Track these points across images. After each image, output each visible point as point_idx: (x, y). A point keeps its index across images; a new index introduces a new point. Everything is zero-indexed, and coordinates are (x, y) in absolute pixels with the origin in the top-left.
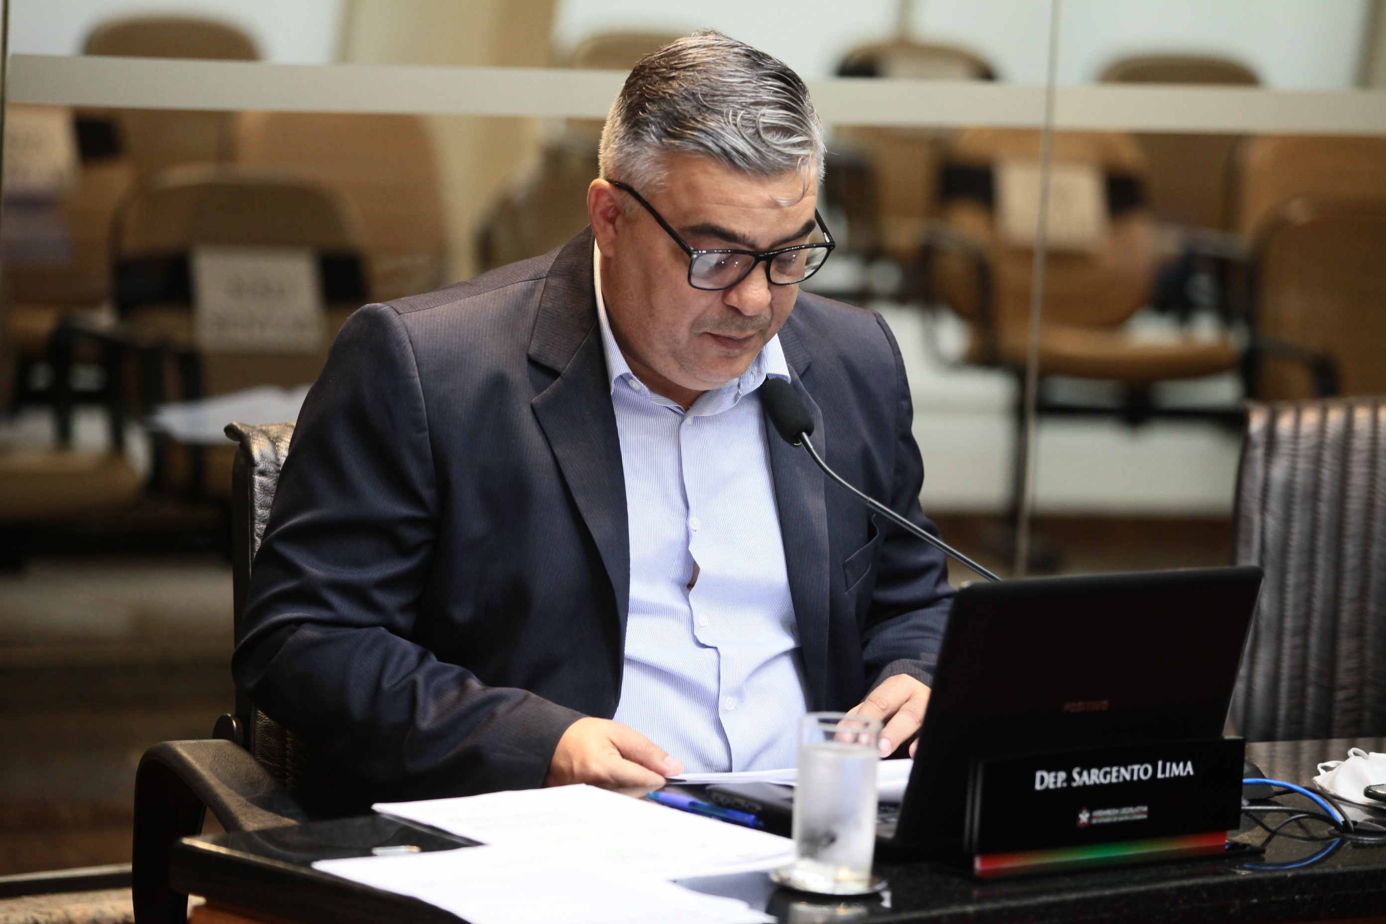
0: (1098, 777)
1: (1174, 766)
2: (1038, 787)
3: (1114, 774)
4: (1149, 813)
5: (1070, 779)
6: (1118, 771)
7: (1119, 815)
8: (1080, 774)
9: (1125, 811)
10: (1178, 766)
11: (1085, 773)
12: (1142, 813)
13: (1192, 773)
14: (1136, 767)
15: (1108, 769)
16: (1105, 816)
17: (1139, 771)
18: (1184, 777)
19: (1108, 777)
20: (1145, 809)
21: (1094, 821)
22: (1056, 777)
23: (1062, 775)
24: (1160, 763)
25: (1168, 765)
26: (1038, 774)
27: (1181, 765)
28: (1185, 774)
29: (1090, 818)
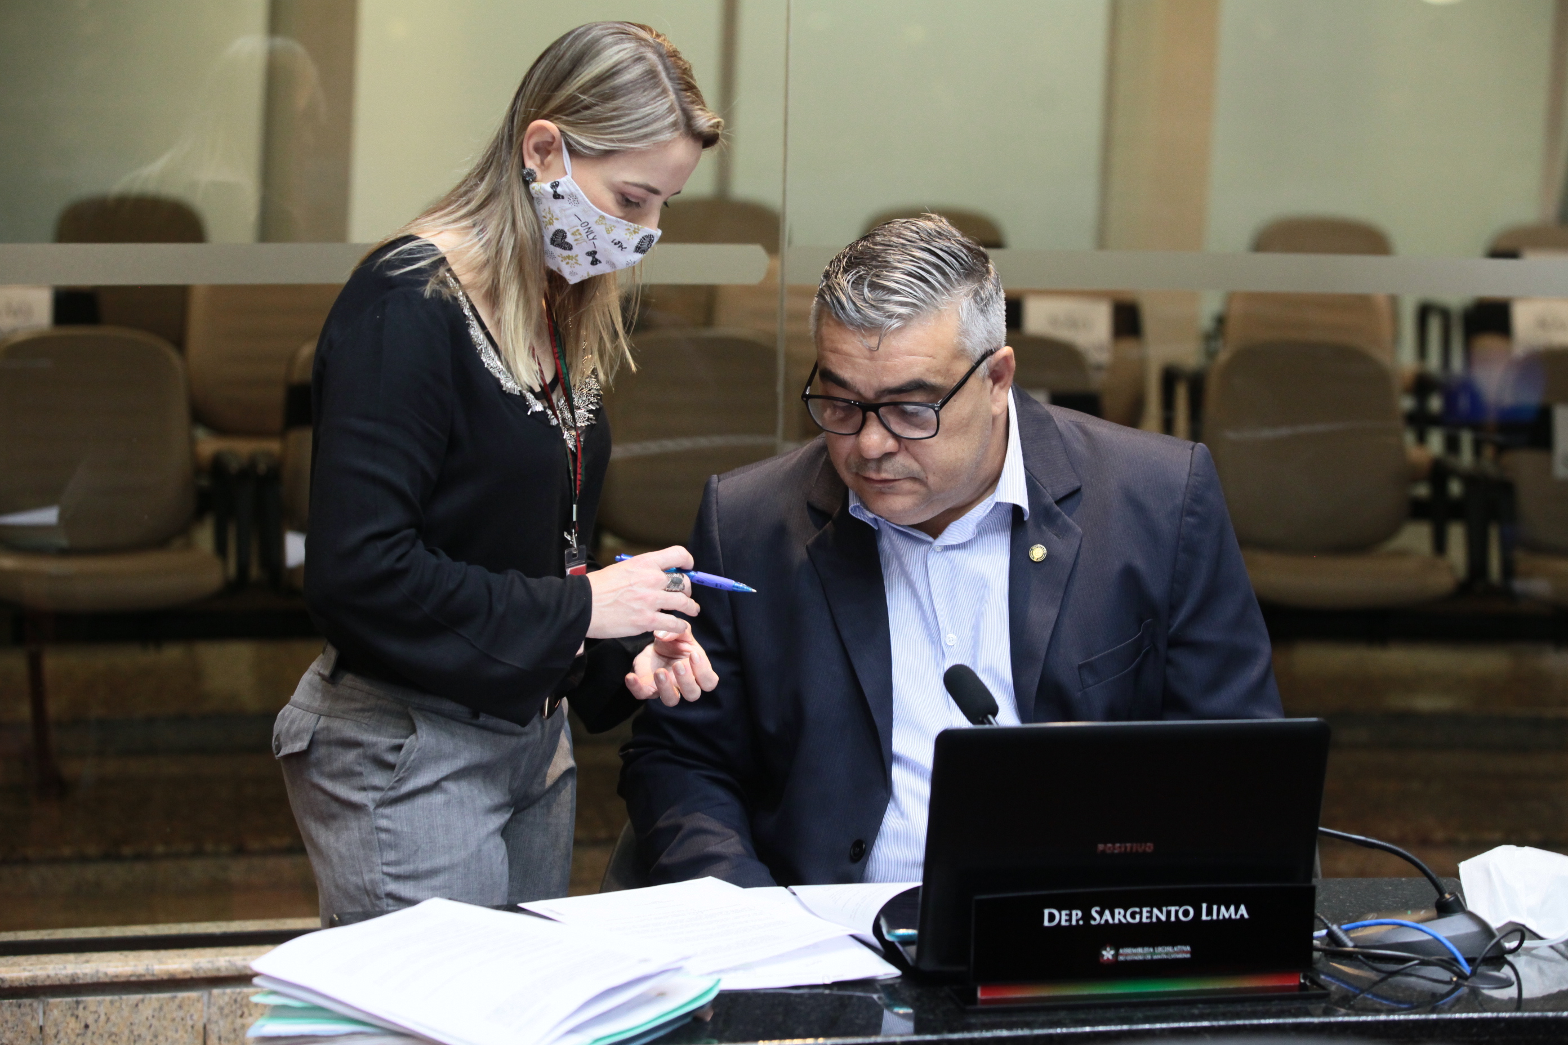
0: (1125, 916)
1: (1223, 909)
2: (1046, 923)
3: (1145, 914)
4: (1192, 953)
5: (1087, 917)
6: (1151, 912)
7: (1154, 953)
8: (1101, 914)
9: (1160, 949)
10: (1227, 909)
11: (1107, 913)
12: (1187, 952)
13: (1246, 916)
14: (1173, 909)
15: (1137, 910)
16: (1136, 954)
17: (1177, 913)
18: (1236, 920)
19: (1138, 917)
20: (1188, 948)
21: (1121, 958)
22: (1070, 915)
23: (1076, 914)
24: (1204, 906)
25: (1215, 907)
26: (1046, 912)
27: (1232, 908)
28: (1238, 916)
29: (1116, 955)
